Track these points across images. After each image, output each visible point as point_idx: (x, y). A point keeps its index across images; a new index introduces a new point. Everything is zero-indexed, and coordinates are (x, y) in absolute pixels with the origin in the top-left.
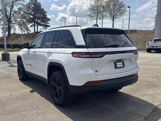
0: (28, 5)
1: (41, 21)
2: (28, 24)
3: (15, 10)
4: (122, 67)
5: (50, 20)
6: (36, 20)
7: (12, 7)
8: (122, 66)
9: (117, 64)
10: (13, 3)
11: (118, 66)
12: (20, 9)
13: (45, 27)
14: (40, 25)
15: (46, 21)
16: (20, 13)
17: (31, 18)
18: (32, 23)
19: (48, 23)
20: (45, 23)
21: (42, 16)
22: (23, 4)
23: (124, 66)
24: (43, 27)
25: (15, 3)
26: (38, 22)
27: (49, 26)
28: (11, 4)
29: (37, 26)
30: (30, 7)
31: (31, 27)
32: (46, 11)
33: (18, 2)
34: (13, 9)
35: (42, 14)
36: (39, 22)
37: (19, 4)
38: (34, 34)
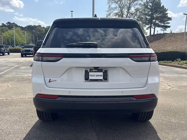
0: (145, 4)
1: (159, 22)
2: (144, 26)
3: (132, 12)
4: (102, 80)
5: (171, 20)
6: (154, 21)
7: (129, 9)
8: (102, 78)
9: (90, 74)
10: (130, 4)
11: (90, 78)
12: (137, 10)
13: (164, 29)
14: (159, 26)
15: (165, 21)
16: (136, 15)
17: (147, 18)
18: (149, 25)
19: (169, 23)
20: (164, 23)
21: (162, 15)
22: (140, 3)
23: (105, 78)
24: (161, 29)
25: (132, 4)
26: (155, 22)
27: (169, 27)
28: (128, 5)
29: (154, 27)
30: (147, 6)
31: (147, 29)
32: (166, 9)
33: (136, 2)
34: (130, 11)
35: (162, 13)
36: (157, 23)
37: (137, 4)
38: (149, 37)
